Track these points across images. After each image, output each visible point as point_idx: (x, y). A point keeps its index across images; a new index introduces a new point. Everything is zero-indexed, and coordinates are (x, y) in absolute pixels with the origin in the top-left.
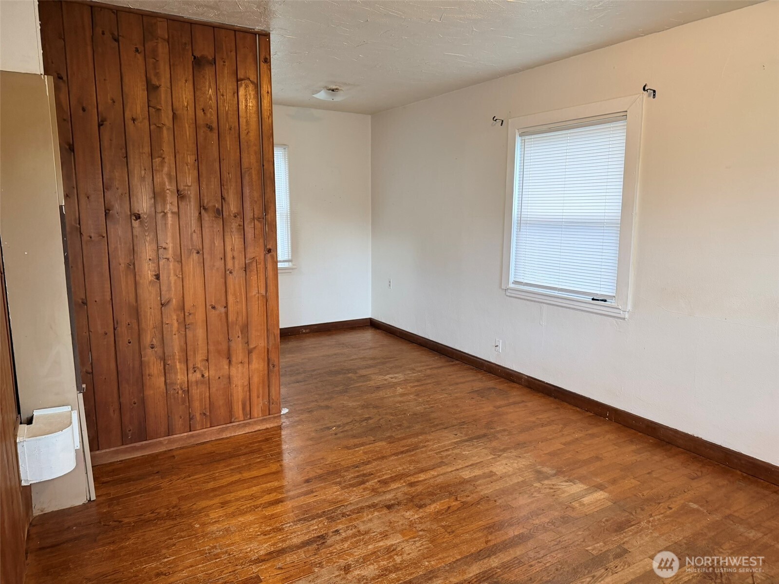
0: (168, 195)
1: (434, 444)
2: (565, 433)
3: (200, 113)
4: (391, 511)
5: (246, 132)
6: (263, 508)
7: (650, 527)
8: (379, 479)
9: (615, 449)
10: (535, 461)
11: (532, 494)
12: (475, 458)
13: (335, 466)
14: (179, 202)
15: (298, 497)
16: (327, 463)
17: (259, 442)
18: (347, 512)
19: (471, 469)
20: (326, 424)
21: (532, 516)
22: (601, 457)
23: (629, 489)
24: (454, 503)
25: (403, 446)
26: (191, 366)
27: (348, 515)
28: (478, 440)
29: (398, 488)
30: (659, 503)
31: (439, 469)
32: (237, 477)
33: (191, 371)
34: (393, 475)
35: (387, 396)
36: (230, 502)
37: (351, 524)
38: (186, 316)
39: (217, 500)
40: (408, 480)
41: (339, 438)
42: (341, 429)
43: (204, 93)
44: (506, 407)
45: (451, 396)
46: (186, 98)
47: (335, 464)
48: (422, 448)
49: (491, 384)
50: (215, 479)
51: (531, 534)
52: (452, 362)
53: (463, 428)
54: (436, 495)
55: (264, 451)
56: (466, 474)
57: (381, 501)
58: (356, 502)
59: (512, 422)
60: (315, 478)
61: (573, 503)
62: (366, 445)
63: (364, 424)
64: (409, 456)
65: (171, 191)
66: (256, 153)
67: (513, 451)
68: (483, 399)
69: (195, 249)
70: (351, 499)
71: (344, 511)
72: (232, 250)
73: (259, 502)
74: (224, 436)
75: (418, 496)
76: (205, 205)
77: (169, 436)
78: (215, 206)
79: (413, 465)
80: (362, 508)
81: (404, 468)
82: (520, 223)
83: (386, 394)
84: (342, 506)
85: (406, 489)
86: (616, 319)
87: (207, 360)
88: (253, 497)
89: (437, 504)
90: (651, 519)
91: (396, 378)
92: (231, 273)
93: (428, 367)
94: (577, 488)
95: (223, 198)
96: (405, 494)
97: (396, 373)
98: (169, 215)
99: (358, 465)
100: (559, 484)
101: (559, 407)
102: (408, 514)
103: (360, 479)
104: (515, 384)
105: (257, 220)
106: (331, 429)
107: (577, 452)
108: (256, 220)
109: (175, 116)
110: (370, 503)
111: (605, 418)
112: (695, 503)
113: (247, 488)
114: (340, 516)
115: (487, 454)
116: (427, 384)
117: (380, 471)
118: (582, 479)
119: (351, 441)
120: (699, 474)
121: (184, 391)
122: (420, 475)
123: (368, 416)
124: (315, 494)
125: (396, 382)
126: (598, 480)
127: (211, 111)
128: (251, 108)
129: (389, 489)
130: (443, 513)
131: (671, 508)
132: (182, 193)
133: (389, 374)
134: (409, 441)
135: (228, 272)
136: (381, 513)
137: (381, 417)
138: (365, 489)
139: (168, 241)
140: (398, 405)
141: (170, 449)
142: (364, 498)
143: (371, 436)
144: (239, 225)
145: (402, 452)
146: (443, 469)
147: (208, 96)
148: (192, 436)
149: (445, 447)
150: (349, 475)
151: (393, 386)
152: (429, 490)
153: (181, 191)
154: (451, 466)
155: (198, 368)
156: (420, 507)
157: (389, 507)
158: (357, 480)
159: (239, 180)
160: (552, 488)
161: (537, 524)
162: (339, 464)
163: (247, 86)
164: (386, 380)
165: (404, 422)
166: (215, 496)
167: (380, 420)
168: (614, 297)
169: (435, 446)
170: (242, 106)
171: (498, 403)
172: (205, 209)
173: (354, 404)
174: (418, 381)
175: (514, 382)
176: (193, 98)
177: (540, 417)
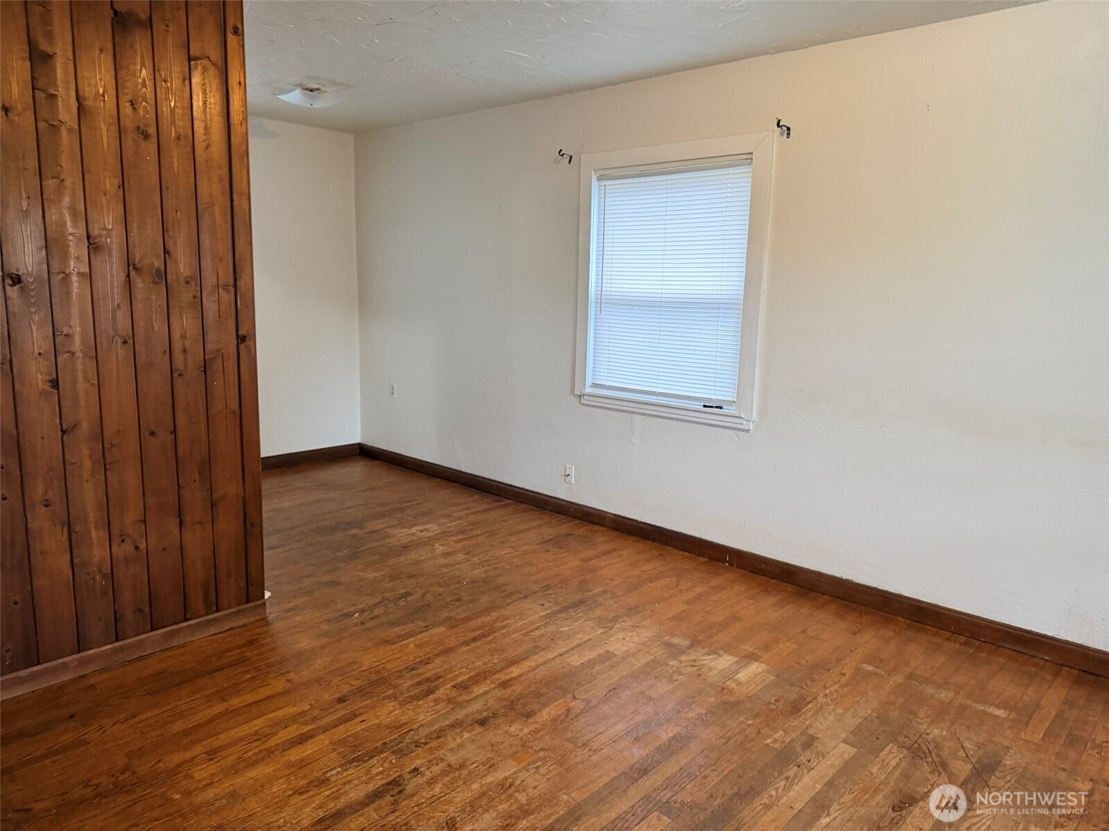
0: (71, 243)
1: (516, 623)
2: (683, 587)
3: (127, 109)
4: (487, 727)
5: (204, 144)
6: (283, 751)
7: (830, 702)
8: (453, 683)
9: (752, 604)
10: (660, 630)
11: (672, 677)
12: (581, 635)
13: (378, 672)
14: (92, 256)
15: (335, 727)
16: (364, 668)
17: (239, 647)
18: (421, 738)
19: (579, 651)
20: (341, 610)
21: (682, 707)
22: (738, 616)
23: (788, 655)
24: (573, 704)
25: (473, 630)
26: (115, 532)
27: (425, 744)
28: (576, 609)
29: (486, 693)
30: (829, 670)
31: (536, 657)
32: (219, 708)
33: (115, 541)
34: (471, 675)
35: (422, 558)
36: (221, 749)
37: (434, 756)
38: (106, 449)
39: (197, 750)
40: (497, 679)
41: (370, 629)
42: (369, 614)
43: (134, 74)
44: (596, 560)
45: (517, 551)
46: (101, 80)
47: (377, 668)
48: (501, 629)
49: (564, 529)
50: (181, 715)
51: (690, 733)
52: (501, 501)
53: (550, 594)
54: (543, 695)
55: (253, 662)
56: (576, 660)
57: (466, 715)
58: (429, 721)
59: (612, 579)
60: (354, 694)
61: (728, 683)
62: (417, 634)
63: (402, 602)
64: (486, 643)
65: (77, 238)
66: (221, 180)
67: (626, 618)
68: (562, 551)
69: (119, 336)
70: (421, 718)
71: (416, 738)
72: (183, 337)
73: (272, 742)
74: (175, 643)
75: (519, 699)
76: (137, 262)
77: (79, 652)
78: (153, 265)
79: (496, 657)
80: (442, 730)
81: (484, 662)
82: (600, 302)
83: (421, 556)
84: (411, 730)
85: (499, 693)
86: (737, 432)
87: (144, 521)
88: (259, 736)
89: (550, 709)
90: (827, 691)
91: (427, 530)
92: (180, 375)
93: (469, 511)
94: (724, 662)
95: (166, 251)
96: (500, 700)
97: (426, 524)
98: (74, 278)
99: (413, 666)
100: (700, 658)
101: (663, 553)
102: (513, 729)
103: (424, 687)
104: (596, 526)
105: (223, 288)
106: (352, 616)
107: (707, 612)
108: (221, 289)
109: (81, 109)
110: (452, 721)
111: (724, 563)
112: (868, 664)
113: (244, 723)
114: (413, 747)
115: (593, 628)
116: (477, 536)
117: (451, 670)
118: (727, 648)
119: (390, 630)
120: (859, 626)
121: (104, 575)
122: (511, 669)
123: (403, 591)
124: (361, 718)
125: (430, 537)
126: (747, 647)
127: (144, 105)
128: (212, 106)
129: (473, 696)
130: (562, 721)
131: (844, 675)
132: (96, 241)
133: (415, 525)
134: (480, 621)
135: (175, 375)
136: (473, 733)
137: (425, 591)
138: (437, 701)
139: (72, 324)
140: (444, 570)
141: (81, 674)
142: (441, 715)
143: (419, 619)
144: (194, 297)
145: (474, 639)
146: (541, 656)
147: (140, 80)
148: (121, 649)
149: (533, 623)
150: (406, 683)
151: (428, 542)
152: (531, 689)
153: (95, 238)
154: (550, 651)
155: (128, 535)
156: (528, 716)
157: (482, 723)
158: (421, 688)
159: (194, 222)
160: (694, 666)
161: (692, 718)
162: (384, 667)
163: (205, 70)
164: (413, 534)
165: (462, 594)
166: (193, 743)
167: (424, 595)
168: (734, 402)
169: (519, 624)
170: (198, 103)
171: (583, 556)
172: (135, 268)
173: (377, 574)
174: (462, 532)
175: (594, 523)
176: (114, 81)
177: (644, 568)
